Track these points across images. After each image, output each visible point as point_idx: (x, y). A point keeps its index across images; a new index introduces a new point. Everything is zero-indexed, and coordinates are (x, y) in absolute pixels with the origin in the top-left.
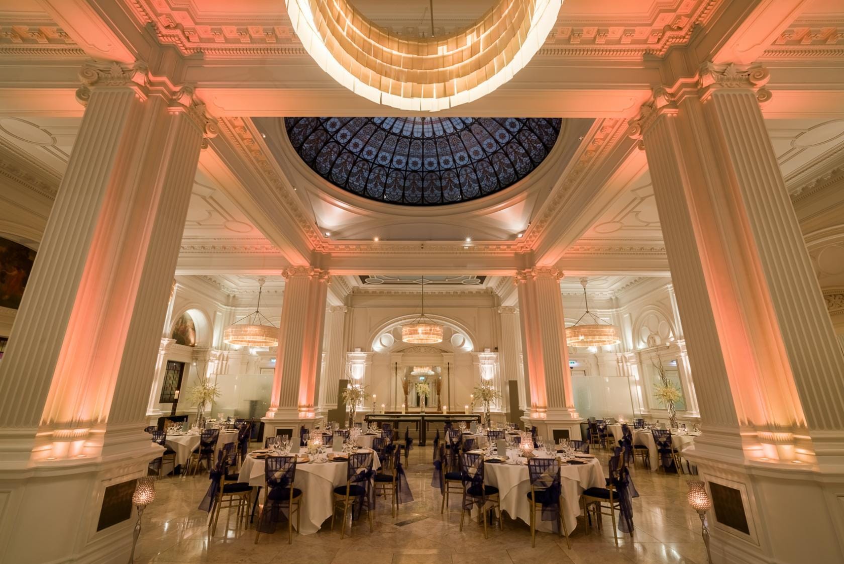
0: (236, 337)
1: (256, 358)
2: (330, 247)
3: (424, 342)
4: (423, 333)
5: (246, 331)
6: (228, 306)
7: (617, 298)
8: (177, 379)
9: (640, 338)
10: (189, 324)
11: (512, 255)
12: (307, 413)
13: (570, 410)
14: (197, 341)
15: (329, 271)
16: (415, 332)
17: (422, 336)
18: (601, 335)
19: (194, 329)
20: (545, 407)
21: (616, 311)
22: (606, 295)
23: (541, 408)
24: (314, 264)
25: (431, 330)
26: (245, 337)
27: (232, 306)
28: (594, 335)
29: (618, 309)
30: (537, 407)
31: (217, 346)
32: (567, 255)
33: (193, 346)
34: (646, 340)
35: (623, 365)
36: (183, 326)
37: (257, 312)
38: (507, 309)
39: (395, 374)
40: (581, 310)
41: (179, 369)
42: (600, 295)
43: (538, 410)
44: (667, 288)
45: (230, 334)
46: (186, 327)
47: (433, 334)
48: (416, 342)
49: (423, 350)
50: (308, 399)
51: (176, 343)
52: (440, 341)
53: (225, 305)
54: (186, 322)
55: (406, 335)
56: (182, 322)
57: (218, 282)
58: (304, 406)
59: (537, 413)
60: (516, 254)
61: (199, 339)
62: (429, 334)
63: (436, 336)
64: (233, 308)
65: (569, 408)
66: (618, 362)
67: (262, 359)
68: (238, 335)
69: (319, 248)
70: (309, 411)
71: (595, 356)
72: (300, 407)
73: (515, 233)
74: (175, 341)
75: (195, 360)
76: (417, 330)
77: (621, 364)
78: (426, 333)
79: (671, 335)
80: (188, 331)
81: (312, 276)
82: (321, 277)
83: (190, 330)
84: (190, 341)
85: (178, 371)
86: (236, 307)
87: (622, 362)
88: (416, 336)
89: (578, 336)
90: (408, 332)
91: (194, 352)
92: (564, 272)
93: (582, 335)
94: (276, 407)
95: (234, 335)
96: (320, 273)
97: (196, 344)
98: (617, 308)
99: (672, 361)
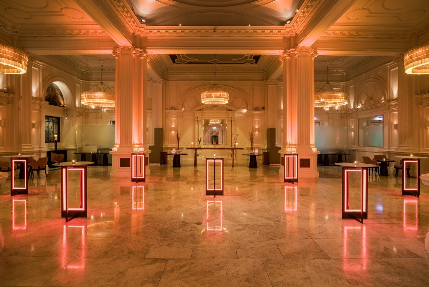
0: (89, 100)
2: (146, 31)
3: (216, 103)
4: (215, 97)
5: (94, 96)
6: (83, 80)
8: (57, 128)
9: (359, 102)
10: (57, 91)
11: (281, 38)
12: (139, 148)
13: (312, 146)
14: (65, 103)
15: (147, 50)
17: (214, 99)
18: (335, 98)
19: (62, 95)
20: (296, 145)
21: (345, 83)
22: (340, 72)
23: (293, 145)
24: (135, 45)
25: (220, 95)
26: (94, 100)
28: (331, 98)
29: (347, 82)
30: (290, 145)
33: (63, 106)
34: (363, 103)
36: (53, 93)
37: (102, 83)
38: (272, 81)
39: (197, 124)
41: (56, 121)
42: (336, 72)
43: (291, 146)
44: (387, 65)
45: (85, 98)
46: (56, 94)
47: (222, 97)
48: (210, 103)
49: (215, 109)
50: (139, 139)
51: (50, 104)
52: (227, 102)
53: (81, 79)
54: (55, 91)
55: (204, 98)
56: (52, 90)
58: (136, 144)
59: (290, 149)
60: (284, 37)
61: (67, 102)
62: (219, 97)
63: (224, 99)
64: (87, 81)
65: (312, 145)
68: (89, 98)
69: (138, 32)
70: (140, 147)
71: (328, 113)
72: (134, 145)
73: (285, 20)
74: (48, 103)
75: (66, 116)
76: (211, 95)
78: (217, 97)
80: (57, 96)
81: (134, 54)
82: (141, 55)
83: (59, 96)
84: (60, 104)
85: (56, 123)
86: (89, 81)
88: (210, 99)
89: (320, 99)
90: (205, 96)
91: (64, 111)
92: (318, 51)
93: (322, 99)
94: (118, 145)
95: (87, 99)
96: (140, 52)
97: (65, 106)
99: (376, 117)
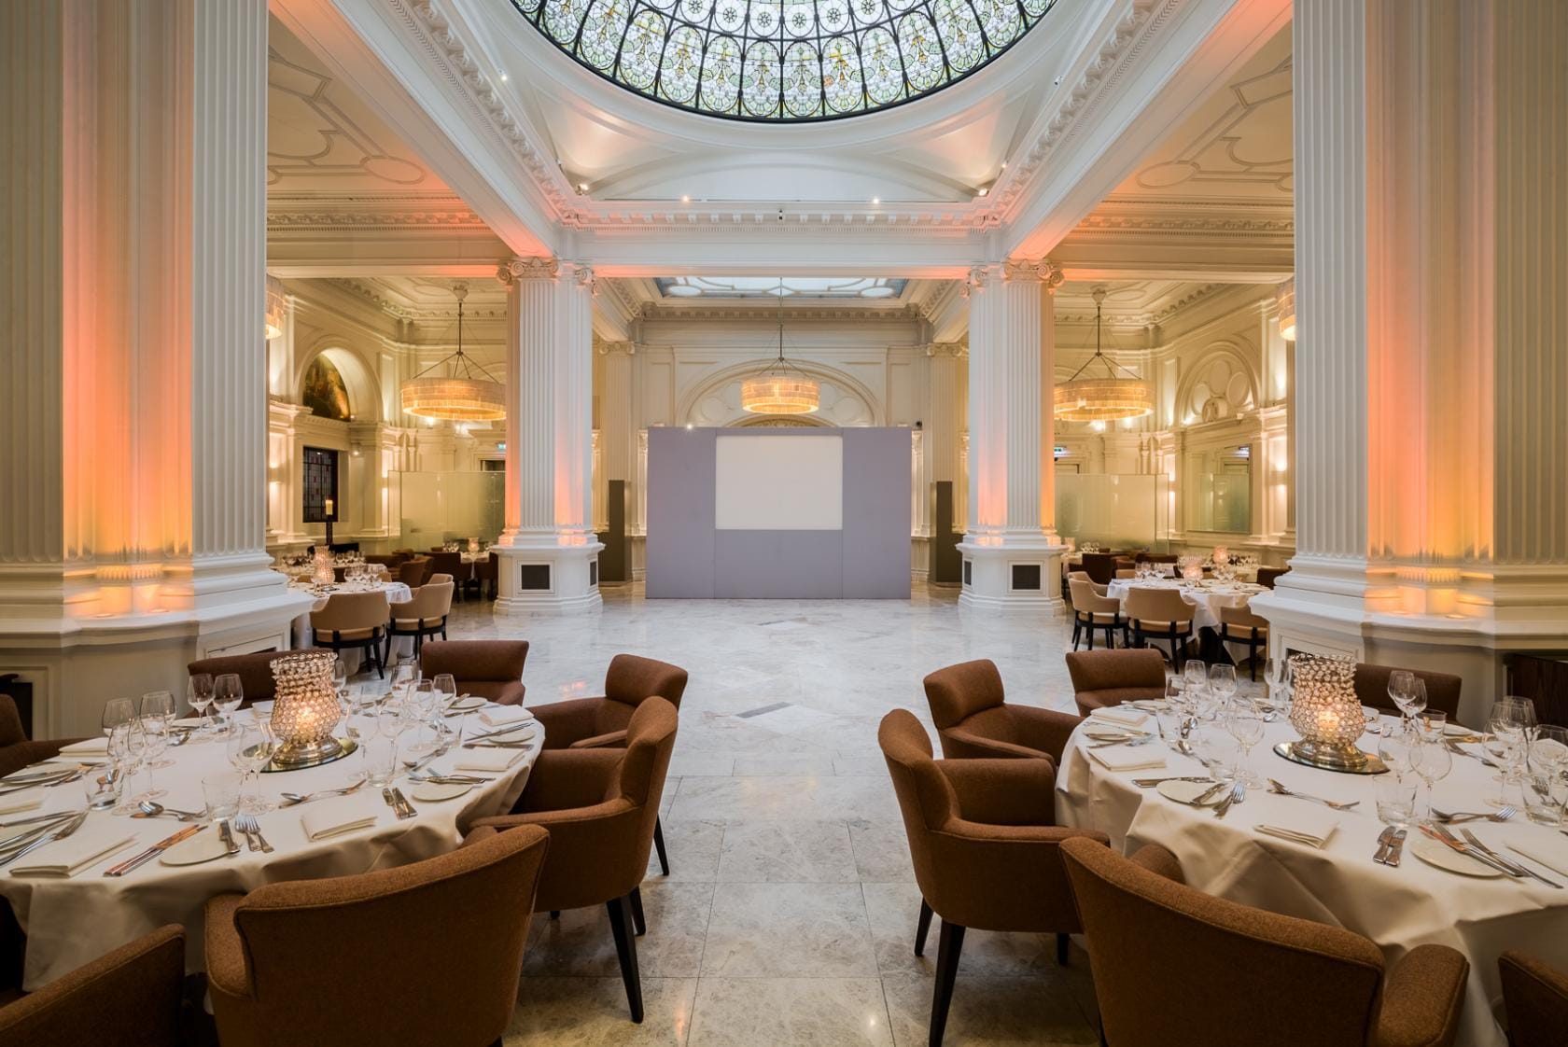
0: (425, 401)
1: (470, 442)
2: (589, 215)
3: (784, 411)
4: (781, 395)
5: (443, 391)
6: (402, 342)
7: (1157, 328)
8: (329, 480)
9: (1189, 402)
10: (331, 377)
11: (964, 234)
12: (573, 537)
13: (1046, 532)
14: (353, 411)
15: (594, 268)
16: (767, 392)
17: (780, 400)
18: (1118, 398)
19: (343, 388)
20: (1002, 528)
21: (1152, 353)
22: (1137, 321)
23: (995, 528)
24: (561, 254)
25: (797, 388)
26: (442, 401)
27: (410, 344)
28: (1106, 398)
29: (1157, 350)
30: (987, 526)
31: (392, 419)
32: (1074, 236)
33: (347, 419)
34: (1199, 408)
35: (1149, 454)
36: (321, 383)
37: (460, 353)
38: (944, 347)
40: (1085, 350)
41: (327, 461)
42: (1126, 322)
43: (989, 531)
44: (1260, 307)
45: (414, 396)
46: (327, 383)
47: (802, 395)
48: (768, 412)
50: (574, 512)
51: (314, 413)
52: (815, 408)
53: (396, 341)
54: (325, 375)
55: (749, 397)
56: (317, 374)
57: (373, 293)
58: (566, 526)
59: (988, 537)
60: (971, 231)
61: (357, 407)
62: (794, 394)
63: (805, 400)
64: (413, 347)
65: (1046, 528)
66: (1141, 450)
67: (481, 444)
68: (427, 398)
69: (569, 217)
70: (575, 534)
71: (1102, 438)
72: (560, 527)
73: (974, 187)
74: (310, 409)
75: (354, 446)
76: (770, 388)
77: (1145, 453)
78: (789, 395)
79: (1250, 398)
80: (331, 391)
81: (559, 277)
82: (575, 280)
83: (337, 390)
84: (339, 412)
85: (327, 466)
86: (417, 344)
87: (1149, 449)
88: (769, 401)
89: (1075, 400)
90: (753, 392)
91: (351, 431)
92: (1065, 271)
93: (1082, 399)
94: (513, 527)
95: (421, 398)
96: (576, 272)
97: (352, 417)
98: (1154, 347)
99: (1240, 448)
